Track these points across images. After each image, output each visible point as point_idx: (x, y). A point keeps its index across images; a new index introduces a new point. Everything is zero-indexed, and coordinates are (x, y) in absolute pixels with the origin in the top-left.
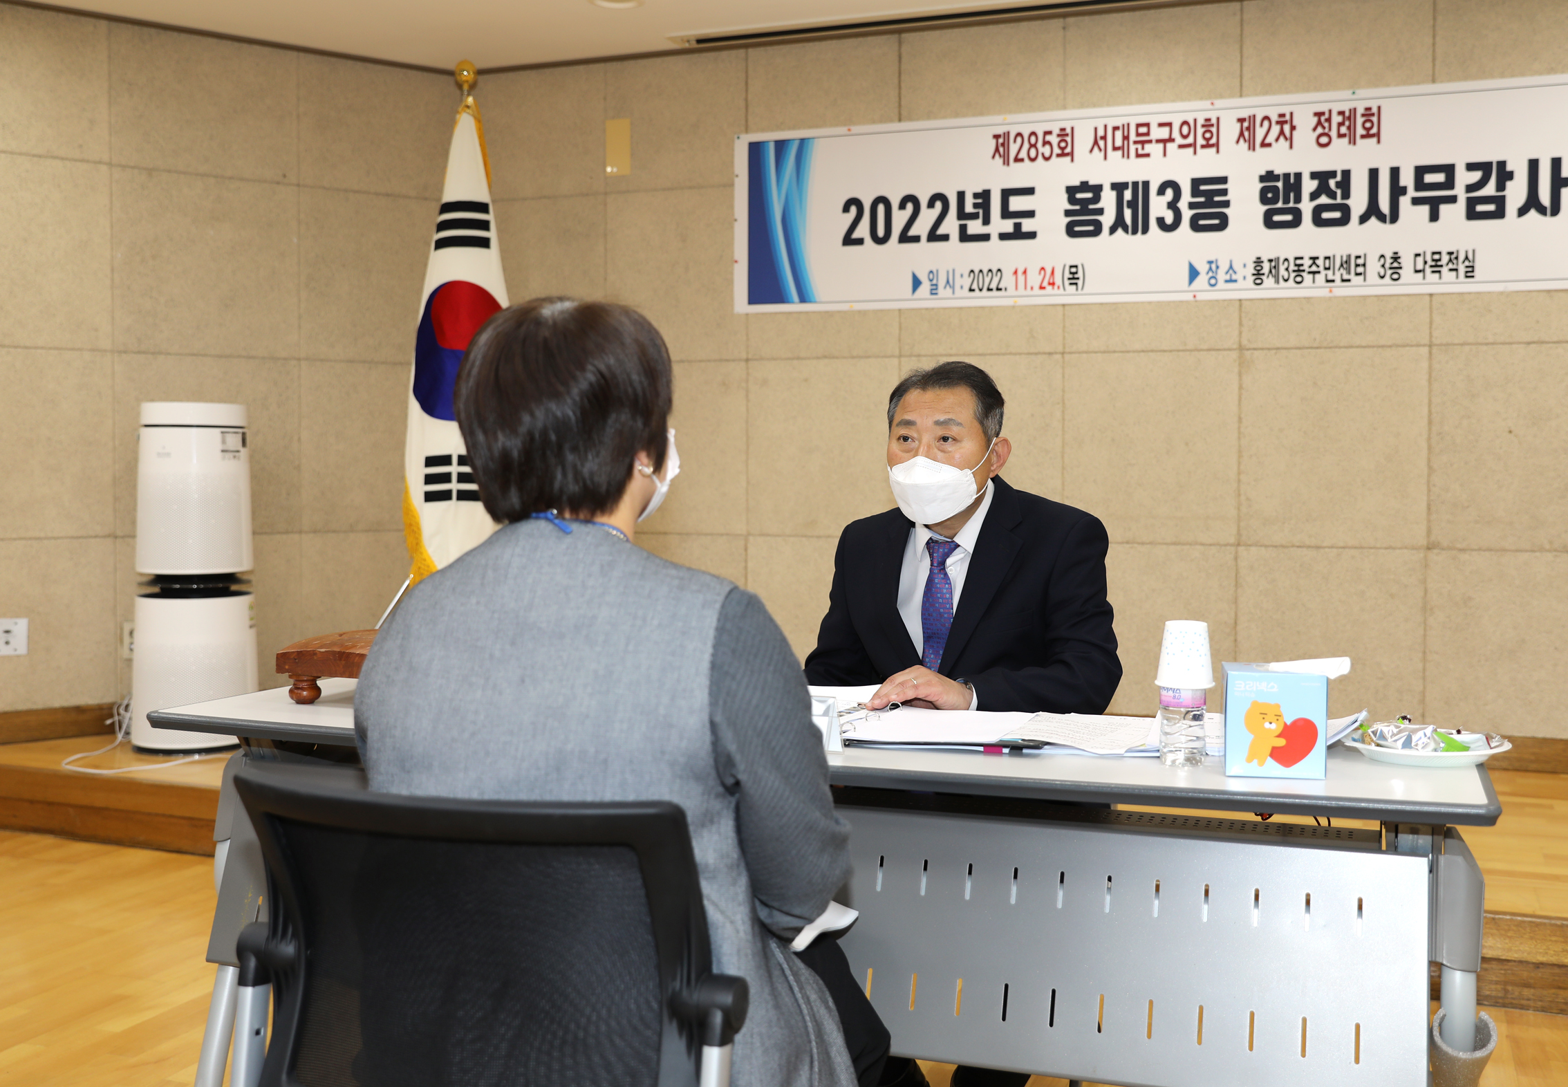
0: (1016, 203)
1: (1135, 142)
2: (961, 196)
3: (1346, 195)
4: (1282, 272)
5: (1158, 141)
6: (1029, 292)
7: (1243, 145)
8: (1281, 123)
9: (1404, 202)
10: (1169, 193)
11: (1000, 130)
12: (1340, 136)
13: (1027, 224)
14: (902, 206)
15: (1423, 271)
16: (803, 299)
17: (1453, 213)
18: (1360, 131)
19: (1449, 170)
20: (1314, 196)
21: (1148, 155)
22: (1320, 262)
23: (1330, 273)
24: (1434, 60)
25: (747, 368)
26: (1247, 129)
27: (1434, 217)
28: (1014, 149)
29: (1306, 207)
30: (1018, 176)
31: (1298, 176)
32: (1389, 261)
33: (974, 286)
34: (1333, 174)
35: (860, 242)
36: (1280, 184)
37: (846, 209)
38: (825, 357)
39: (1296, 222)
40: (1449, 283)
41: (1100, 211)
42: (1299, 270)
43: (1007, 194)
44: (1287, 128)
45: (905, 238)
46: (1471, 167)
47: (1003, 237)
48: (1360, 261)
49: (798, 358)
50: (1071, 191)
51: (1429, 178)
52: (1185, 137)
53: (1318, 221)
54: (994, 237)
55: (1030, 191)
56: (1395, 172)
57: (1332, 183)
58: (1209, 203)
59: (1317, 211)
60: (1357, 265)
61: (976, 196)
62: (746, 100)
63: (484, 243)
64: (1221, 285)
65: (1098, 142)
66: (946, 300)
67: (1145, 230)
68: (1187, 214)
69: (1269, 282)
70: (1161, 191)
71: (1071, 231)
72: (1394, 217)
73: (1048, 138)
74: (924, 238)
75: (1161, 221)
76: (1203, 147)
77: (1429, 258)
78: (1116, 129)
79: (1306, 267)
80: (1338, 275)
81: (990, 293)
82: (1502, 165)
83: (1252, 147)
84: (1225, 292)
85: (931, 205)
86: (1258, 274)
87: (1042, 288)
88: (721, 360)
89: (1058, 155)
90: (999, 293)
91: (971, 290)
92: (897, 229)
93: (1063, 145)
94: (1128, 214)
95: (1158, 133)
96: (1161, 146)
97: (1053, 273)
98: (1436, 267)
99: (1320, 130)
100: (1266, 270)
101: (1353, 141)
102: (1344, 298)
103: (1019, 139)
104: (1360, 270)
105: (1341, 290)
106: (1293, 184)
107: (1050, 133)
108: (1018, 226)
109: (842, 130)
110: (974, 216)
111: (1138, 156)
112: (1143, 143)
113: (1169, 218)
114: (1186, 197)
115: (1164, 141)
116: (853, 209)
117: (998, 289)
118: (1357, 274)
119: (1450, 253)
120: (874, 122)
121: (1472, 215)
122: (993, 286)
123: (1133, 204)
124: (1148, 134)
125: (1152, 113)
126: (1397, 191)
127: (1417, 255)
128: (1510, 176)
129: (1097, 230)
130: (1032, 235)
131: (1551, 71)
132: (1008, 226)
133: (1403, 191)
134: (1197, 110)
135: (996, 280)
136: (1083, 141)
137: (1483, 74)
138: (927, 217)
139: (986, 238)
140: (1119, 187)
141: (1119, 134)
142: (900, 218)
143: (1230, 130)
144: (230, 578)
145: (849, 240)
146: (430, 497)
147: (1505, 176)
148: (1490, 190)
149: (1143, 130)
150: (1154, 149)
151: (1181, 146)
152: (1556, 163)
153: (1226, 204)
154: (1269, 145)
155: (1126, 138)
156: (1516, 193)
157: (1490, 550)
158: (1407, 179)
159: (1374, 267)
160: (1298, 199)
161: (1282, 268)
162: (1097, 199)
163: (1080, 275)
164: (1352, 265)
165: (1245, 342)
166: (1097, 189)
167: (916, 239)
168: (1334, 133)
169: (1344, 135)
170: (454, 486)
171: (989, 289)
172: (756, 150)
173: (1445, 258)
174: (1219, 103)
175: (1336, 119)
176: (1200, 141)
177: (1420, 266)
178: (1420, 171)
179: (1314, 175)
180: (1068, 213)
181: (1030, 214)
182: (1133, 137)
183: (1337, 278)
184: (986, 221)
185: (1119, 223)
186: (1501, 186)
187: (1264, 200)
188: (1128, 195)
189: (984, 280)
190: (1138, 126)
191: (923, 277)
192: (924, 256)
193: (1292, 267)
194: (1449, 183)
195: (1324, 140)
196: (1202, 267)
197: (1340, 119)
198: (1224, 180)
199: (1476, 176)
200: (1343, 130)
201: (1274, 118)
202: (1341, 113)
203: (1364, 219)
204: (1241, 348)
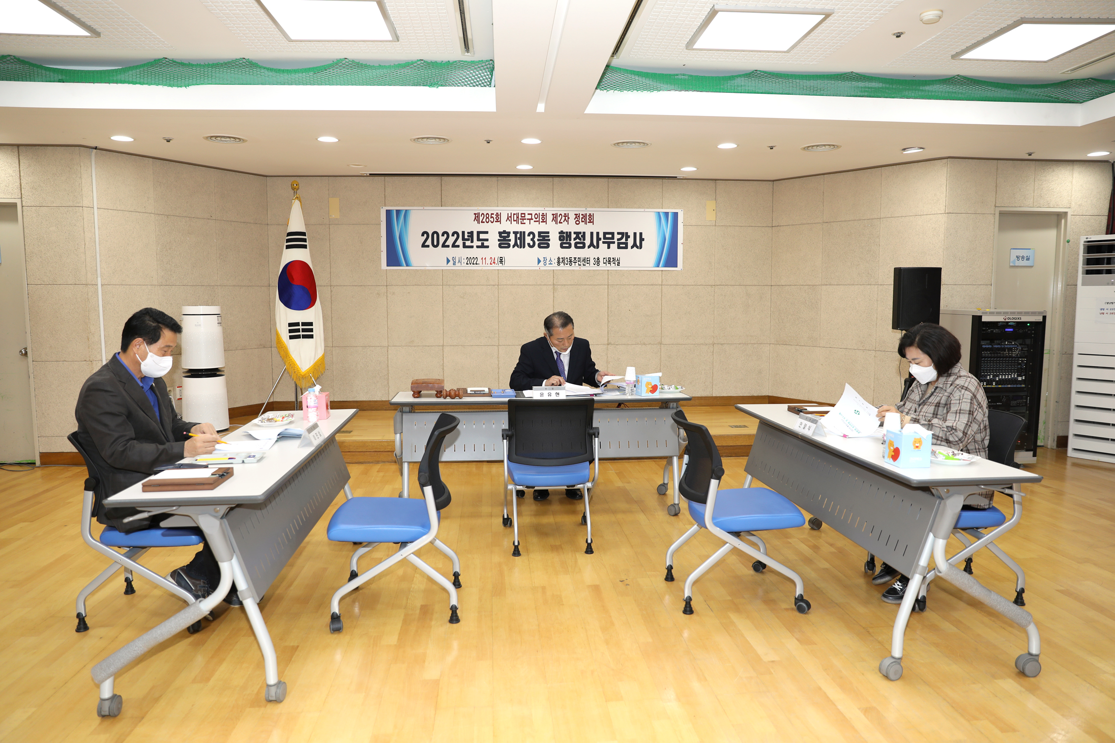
0: (482, 236)
1: (521, 219)
2: (463, 233)
3: (584, 239)
4: (566, 262)
5: (528, 219)
6: (487, 265)
7: (554, 222)
8: (565, 216)
9: (601, 242)
10: (531, 235)
11: (476, 212)
12: (582, 221)
13: (486, 243)
14: (443, 235)
15: (606, 263)
16: (407, 265)
17: (614, 246)
18: (588, 221)
19: (613, 234)
20: (575, 239)
21: (525, 223)
22: (577, 259)
23: (580, 262)
24: (608, 201)
25: (387, 289)
26: (555, 217)
27: (609, 247)
28: (481, 218)
29: (573, 242)
30: (482, 227)
31: (570, 233)
32: (596, 260)
33: (468, 263)
34: (580, 233)
35: (428, 246)
36: (565, 235)
37: (423, 235)
38: (416, 285)
39: (570, 247)
40: (613, 267)
41: (510, 240)
42: (571, 261)
43: (479, 233)
44: (567, 218)
45: (444, 246)
46: (618, 233)
47: (478, 247)
48: (588, 259)
49: (406, 285)
50: (500, 233)
51: (607, 236)
52: (536, 218)
53: (576, 247)
54: (475, 247)
55: (487, 232)
56: (598, 233)
57: (580, 235)
58: (544, 239)
59: (576, 244)
60: (587, 261)
61: (468, 233)
62: (385, 195)
63: (305, 247)
64: (548, 265)
65: (509, 218)
66: (458, 267)
67: (524, 247)
68: (537, 243)
69: (562, 265)
70: (529, 235)
71: (500, 246)
72: (598, 247)
73: (492, 216)
74: (451, 246)
75: (529, 244)
76: (542, 222)
77: (607, 259)
78: (514, 214)
79: (573, 261)
80: (582, 263)
81: (474, 265)
82: (627, 233)
83: (556, 223)
84: (548, 267)
85: (453, 235)
86: (559, 262)
87: (491, 264)
88: (377, 286)
89: (496, 222)
90: (477, 265)
91: (467, 264)
92: (441, 242)
93: (497, 218)
94: (518, 241)
95: (528, 217)
96: (529, 221)
97: (494, 259)
98: (609, 262)
99: (576, 219)
100: (561, 261)
101: (586, 224)
102: (584, 270)
103: (483, 215)
104: (588, 262)
105: (583, 268)
106: (569, 235)
107: (493, 214)
108: (483, 244)
109: (422, 208)
110: (468, 240)
111: (521, 223)
112: (523, 219)
113: (531, 244)
114: (537, 237)
115: (530, 219)
116: (425, 235)
117: (476, 264)
118: (587, 263)
119: (613, 258)
120: (432, 206)
121: (619, 247)
122: (475, 263)
123: (520, 238)
124: (525, 217)
125: (526, 210)
126: (598, 239)
127: (604, 258)
128: (629, 237)
129: (509, 246)
130: (487, 247)
131: (639, 208)
132: (479, 243)
133: (600, 239)
134: (540, 210)
135: (475, 261)
136: (504, 217)
137: (621, 207)
138: (452, 239)
139: (472, 247)
140: (515, 233)
141: (515, 216)
142: (442, 239)
143: (550, 218)
144: (217, 370)
145: (424, 245)
146: (291, 337)
147: (628, 237)
148: (623, 240)
149: (523, 215)
150: (527, 222)
151: (535, 221)
152: (641, 234)
153: (549, 240)
154: (562, 223)
155: (518, 217)
156: (631, 242)
157: (624, 344)
158: (601, 236)
159: (592, 261)
160: (570, 240)
161: (566, 261)
162: (509, 236)
163: (503, 260)
164: (586, 261)
165: (555, 283)
166: (509, 233)
167: (448, 246)
168: (580, 221)
169: (583, 222)
170: (301, 333)
171: (473, 264)
172: (389, 213)
173: (612, 260)
174: (546, 209)
175: (581, 216)
176: (541, 220)
177: (605, 262)
178: (605, 234)
179: (575, 233)
180: (499, 240)
181: (487, 240)
182: (520, 217)
183: (582, 264)
184: (472, 242)
185: (516, 244)
186: (626, 240)
187: (560, 239)
188: (518, 236)
189: (471, 261)
190: (521, 214)
191: (450, 259)
192: (451, 252)
193: (569, 261)
194: (613, 238)
195: (578, 222)
196: (542, 260)
197: (582, 216)
198: (548, 233)
199: (620, 236)
200: (583, 220)
201: (563, 215)
202: (582, 215)
203: (589, 247)
204: (554, 285)
